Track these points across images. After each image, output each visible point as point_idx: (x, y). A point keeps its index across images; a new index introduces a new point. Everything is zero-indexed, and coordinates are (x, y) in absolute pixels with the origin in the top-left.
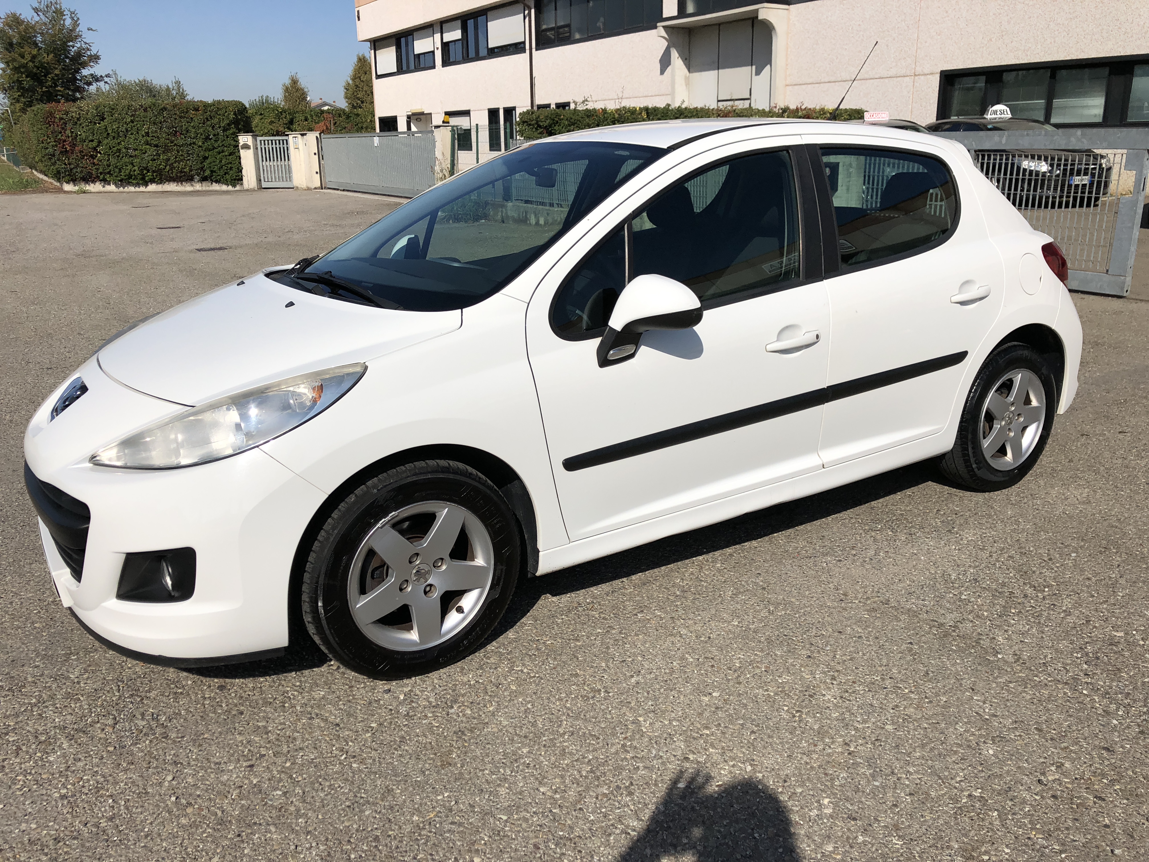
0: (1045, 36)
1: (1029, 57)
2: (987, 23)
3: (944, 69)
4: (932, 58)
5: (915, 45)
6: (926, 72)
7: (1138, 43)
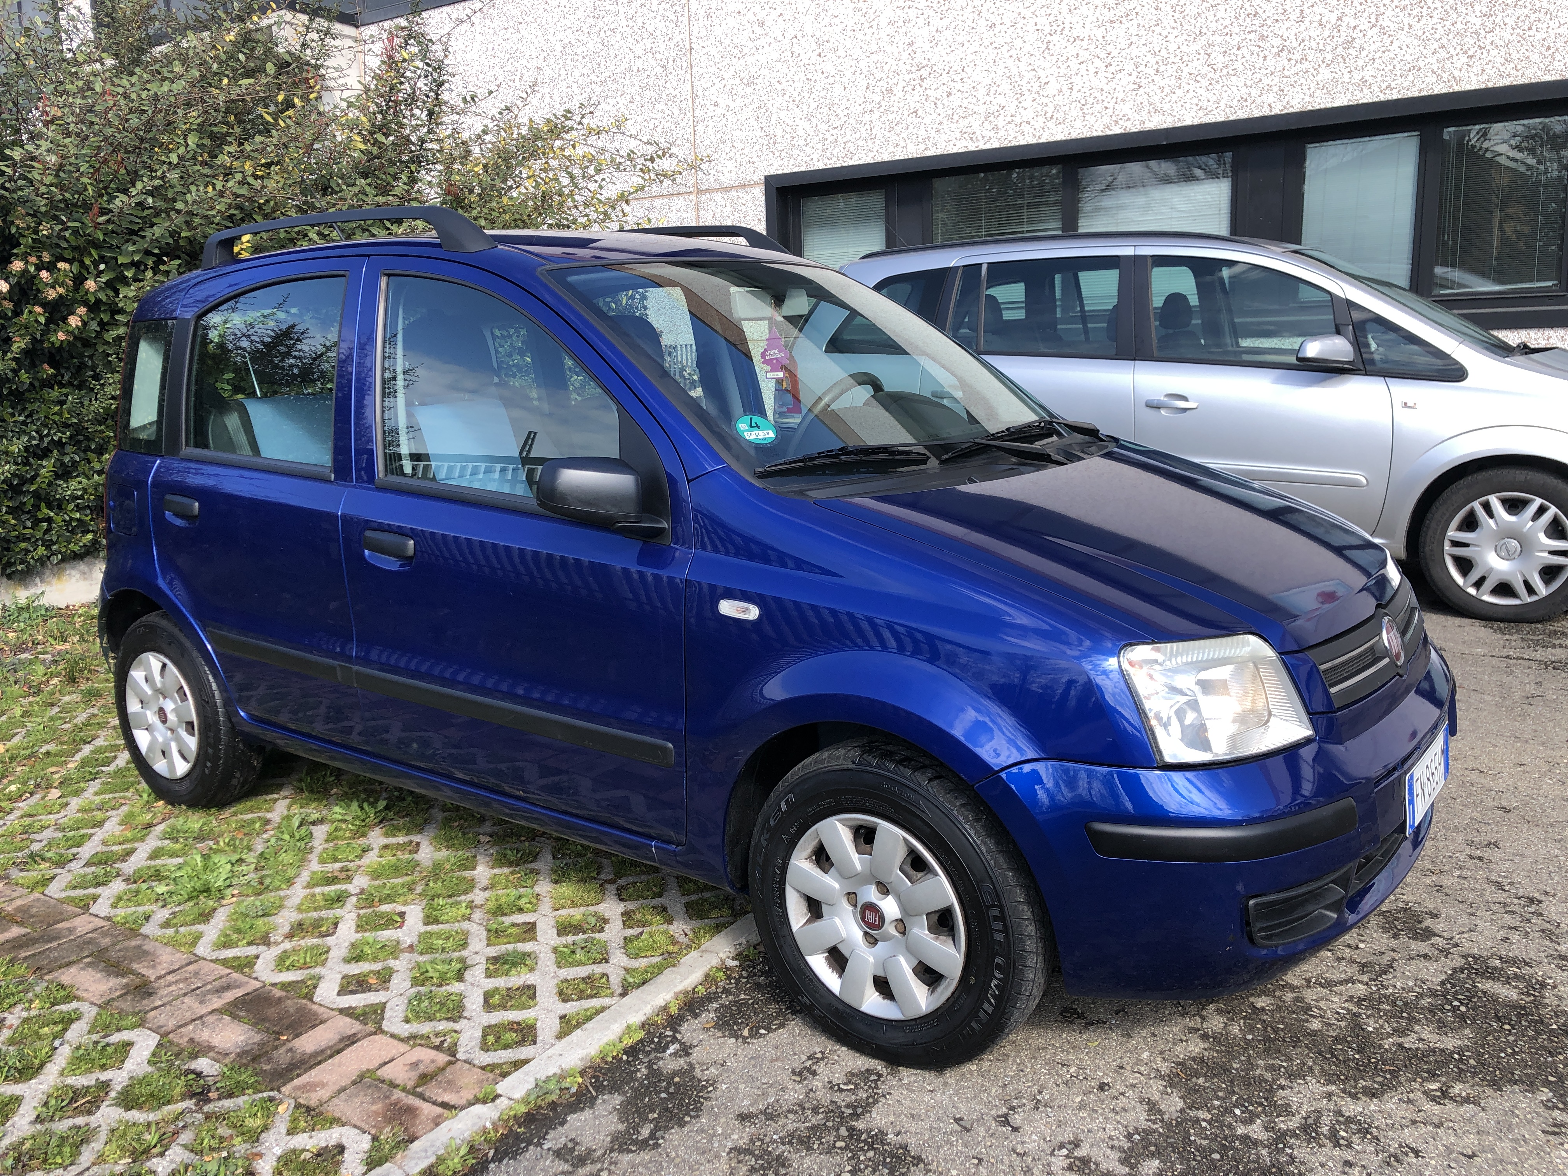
0: (1041, 73)
1: (1002, 133)
2: (874, 48)
3: (773, 171)
4: (739, 146)
5: (689, 115)
6: (725, 181)
7: (1325, 74)
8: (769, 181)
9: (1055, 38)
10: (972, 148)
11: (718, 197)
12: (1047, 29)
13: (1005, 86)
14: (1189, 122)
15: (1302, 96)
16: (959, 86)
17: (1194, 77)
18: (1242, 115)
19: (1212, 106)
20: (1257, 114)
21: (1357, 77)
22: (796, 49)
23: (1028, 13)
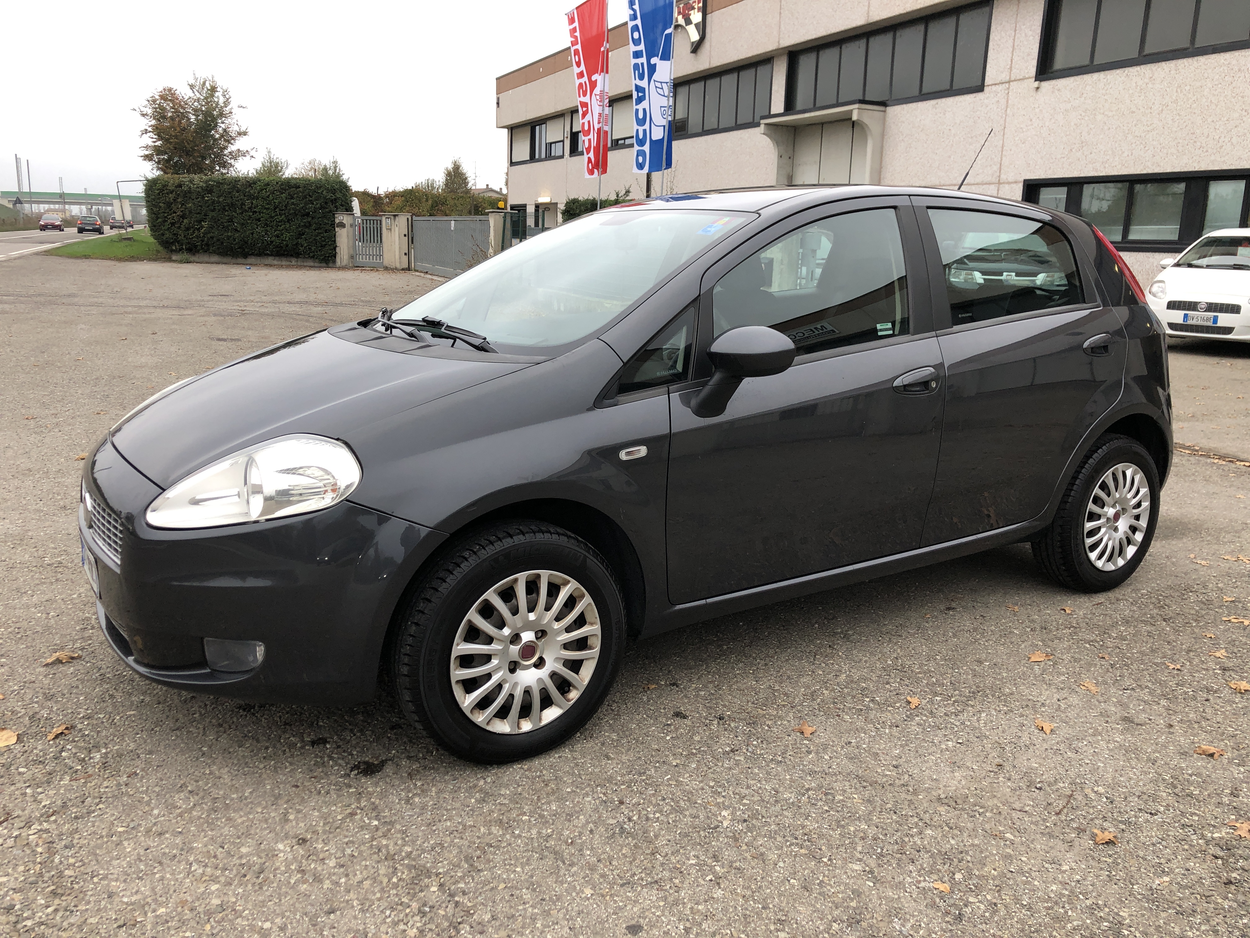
0: (1123, 148)
2: (1068, 133)
3: (1027, 178)
4: (1017, 167)
5: (1001, 153)
6: (1010, 180)
7: (1213, 158)
8: (1025, 181)
9: (1129, 136)
10: (1096, 174)
11: (1007, 186)
12: (1127, 132)
13: (1110, 152)
14: (1168, 171)
16: (1095, 151)
17: (1172, 154)
18: (1186, 170)
20: (1190, 170)
21: (1223, 159)
22: (1042, 131)
23: (1121, 125)
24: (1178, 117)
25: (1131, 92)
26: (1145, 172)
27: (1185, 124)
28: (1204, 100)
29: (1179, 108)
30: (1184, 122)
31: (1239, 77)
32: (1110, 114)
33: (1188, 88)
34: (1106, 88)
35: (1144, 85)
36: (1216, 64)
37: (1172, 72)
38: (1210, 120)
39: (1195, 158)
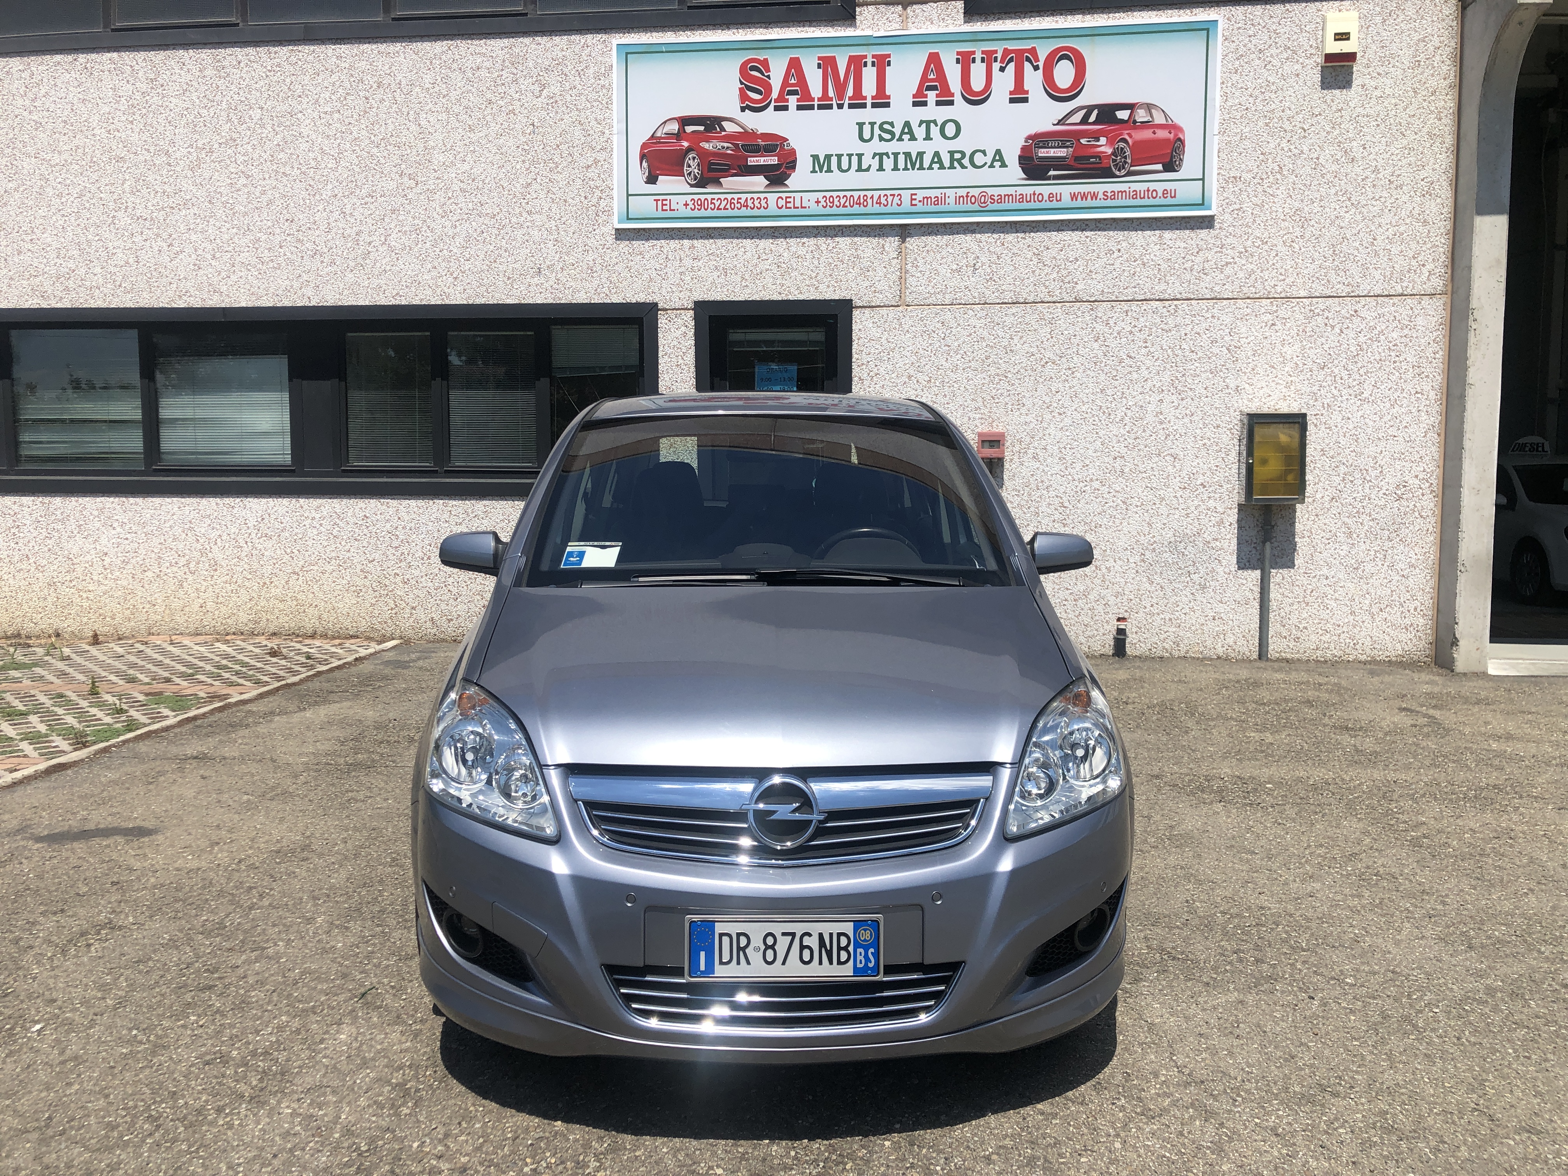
9: (120, 214)
10: (44, 305)
12: (112, 205)
13: (74, 253)
14: (243, 304)
15: (333, 293)
16: (29, 246)
17: (246, 266)
18: (287, 303)
19: (261, 292)
20: (299, 304)
23: (93, 189)
24: (243, 180)
25: (106, 109)
26: (181, 304)
27: (264, 199)
28: (304, 146)
29: (241, 158)
30: (264, 193)
31: (382, 101)
32: (56, 159)
33: (256, 114)
34: (31, 95)
35: (138, 96)
36: (318, 66)
37: (209, 72)
38: (327, 194)
39: (305, 277)
